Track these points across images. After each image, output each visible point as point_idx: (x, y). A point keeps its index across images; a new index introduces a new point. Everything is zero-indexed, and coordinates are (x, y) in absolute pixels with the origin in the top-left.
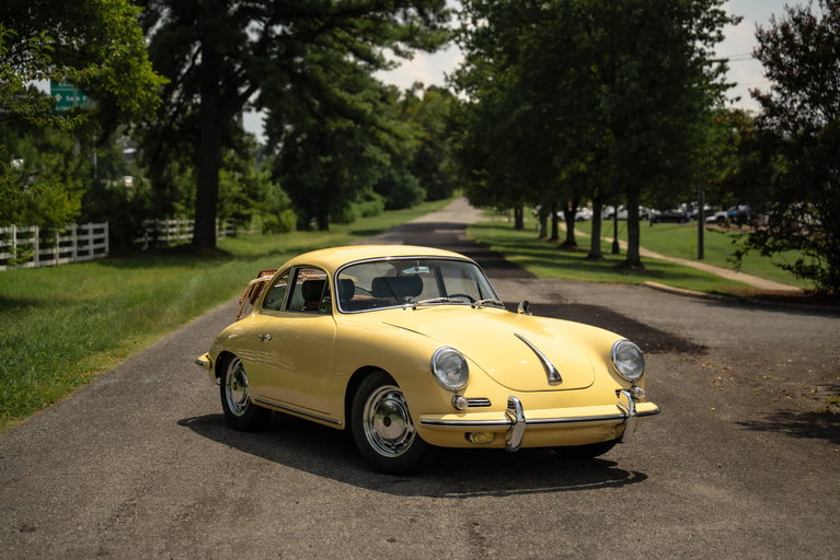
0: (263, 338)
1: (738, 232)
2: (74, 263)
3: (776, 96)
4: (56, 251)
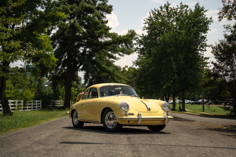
0: (82, 105)
2: (32, 111)
3: (218, 63)
4: (28, 107)
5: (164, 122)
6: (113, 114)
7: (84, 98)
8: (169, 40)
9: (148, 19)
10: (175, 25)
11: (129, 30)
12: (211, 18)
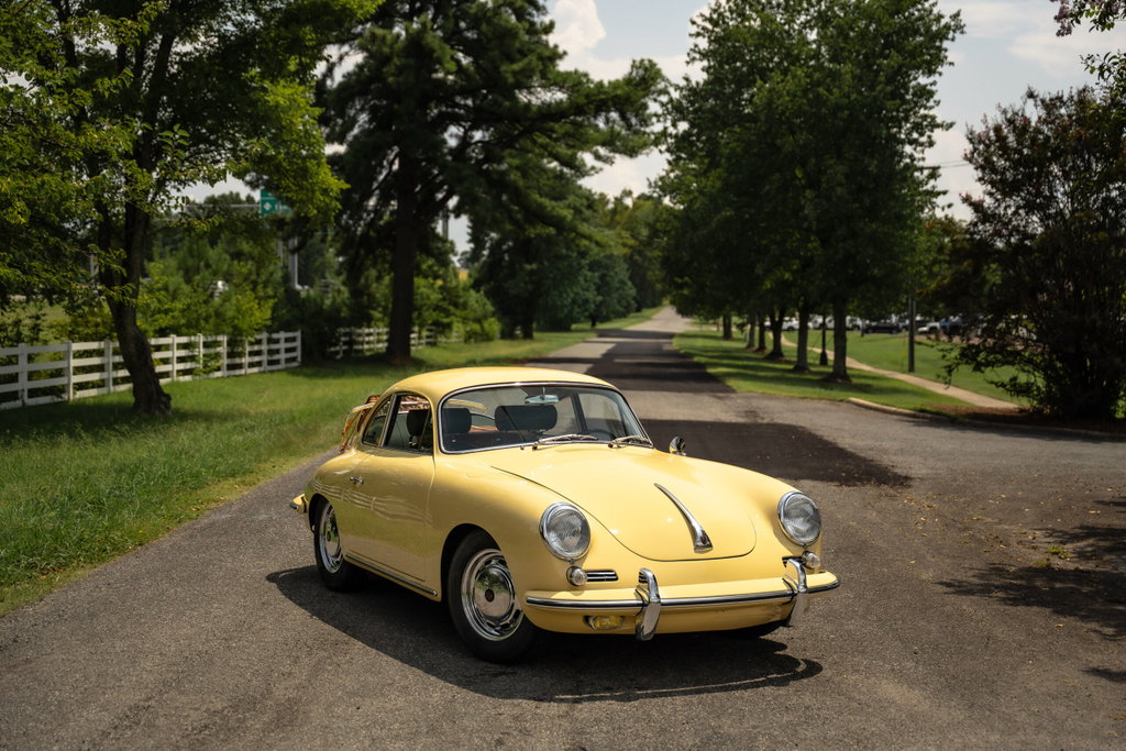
0: (356, 481)
1: (948, 346)
2: (264, 372)
3: (988, 201)
4: (246, 360)
5: (788, 608)
6: (503, 562)
7: (369, 440)
8: (791, 101)
9: (708, 15)
10: (814, 41)
11: (634, 62)
12: (956, 16)
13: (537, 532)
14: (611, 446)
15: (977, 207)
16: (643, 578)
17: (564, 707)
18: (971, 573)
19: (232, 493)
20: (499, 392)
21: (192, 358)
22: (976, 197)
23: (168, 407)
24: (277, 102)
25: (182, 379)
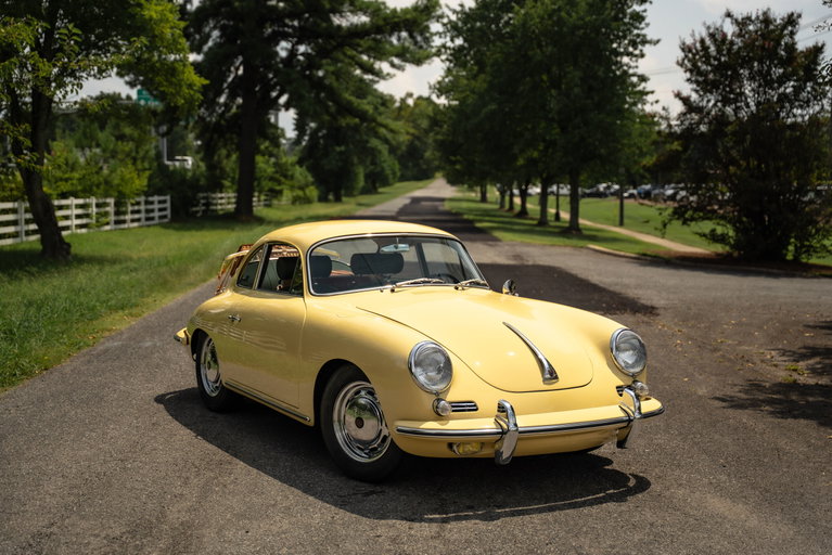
0: (233, 319)
2: (142, 226)
4: (128, 217)
5: (625, 431)
6: (371, 393)
7: (244, 283)
8: (540, 22)
13: (405, 367)
14: (457, 288)
15: (686, 101)
16: (501, 408)
17: (435, 527)
18: (736, 388)
19: (121, 323)
20: (357, 241)
21: (87, 216)
22: (685, 93)
23: (68, 253)
24: (151, 16)
25: (79, 231)
